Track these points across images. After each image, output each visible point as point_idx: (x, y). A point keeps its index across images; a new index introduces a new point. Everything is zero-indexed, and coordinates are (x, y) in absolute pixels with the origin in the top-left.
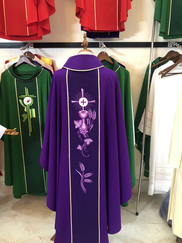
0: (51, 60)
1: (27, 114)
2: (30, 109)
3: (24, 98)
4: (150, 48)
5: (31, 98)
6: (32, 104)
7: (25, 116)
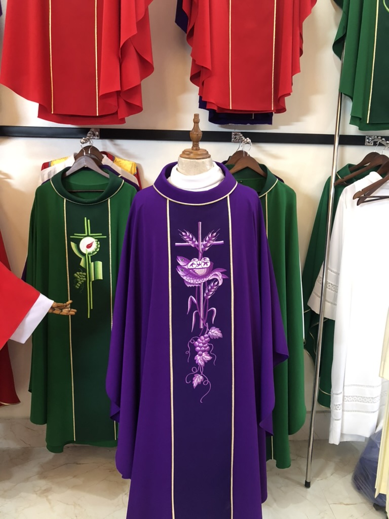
0: (135, 163)
1: (86, 273)
2: (92, 262)
3: (81, 239)
4: (332, 146)
5: (96, 239)
6: (96, 252)
7: (81, 276)
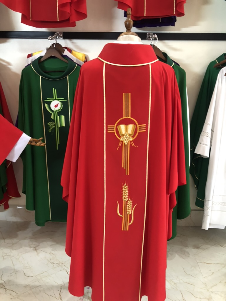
0: (85, 55)
2: (58, 116)
3: (51, 102)
6: (61, 110)
7: (52, 125)
